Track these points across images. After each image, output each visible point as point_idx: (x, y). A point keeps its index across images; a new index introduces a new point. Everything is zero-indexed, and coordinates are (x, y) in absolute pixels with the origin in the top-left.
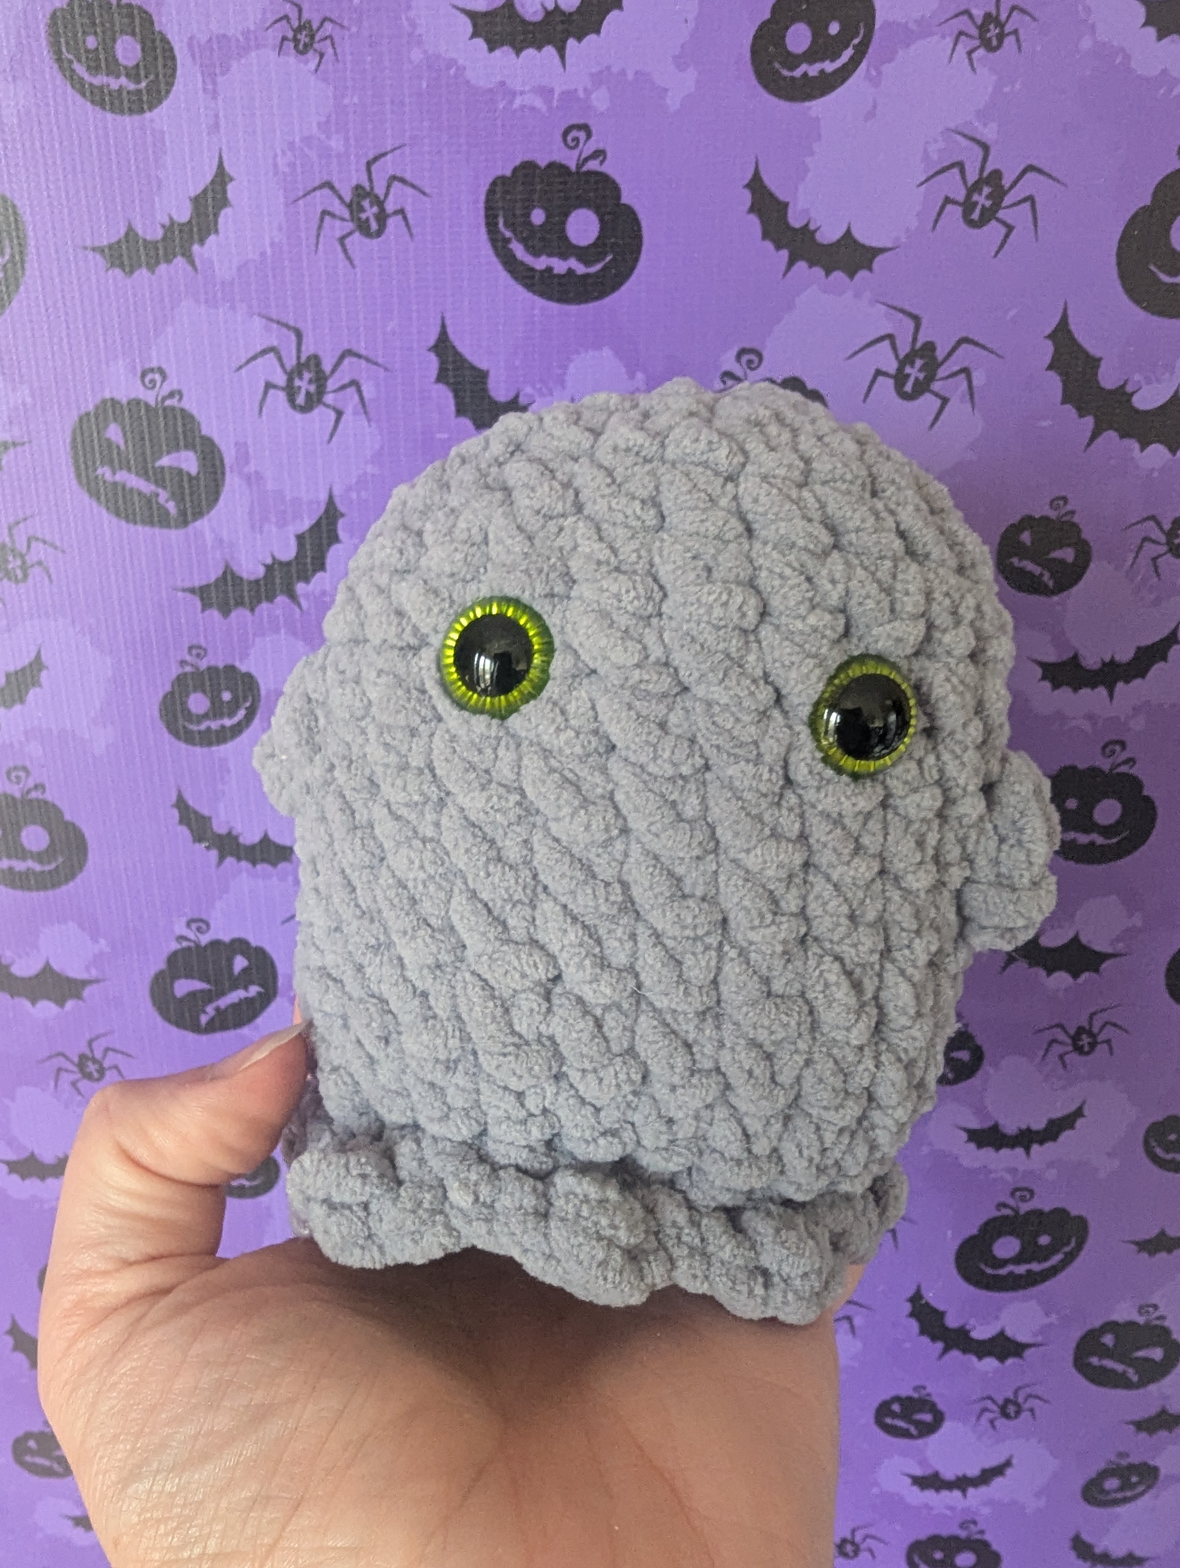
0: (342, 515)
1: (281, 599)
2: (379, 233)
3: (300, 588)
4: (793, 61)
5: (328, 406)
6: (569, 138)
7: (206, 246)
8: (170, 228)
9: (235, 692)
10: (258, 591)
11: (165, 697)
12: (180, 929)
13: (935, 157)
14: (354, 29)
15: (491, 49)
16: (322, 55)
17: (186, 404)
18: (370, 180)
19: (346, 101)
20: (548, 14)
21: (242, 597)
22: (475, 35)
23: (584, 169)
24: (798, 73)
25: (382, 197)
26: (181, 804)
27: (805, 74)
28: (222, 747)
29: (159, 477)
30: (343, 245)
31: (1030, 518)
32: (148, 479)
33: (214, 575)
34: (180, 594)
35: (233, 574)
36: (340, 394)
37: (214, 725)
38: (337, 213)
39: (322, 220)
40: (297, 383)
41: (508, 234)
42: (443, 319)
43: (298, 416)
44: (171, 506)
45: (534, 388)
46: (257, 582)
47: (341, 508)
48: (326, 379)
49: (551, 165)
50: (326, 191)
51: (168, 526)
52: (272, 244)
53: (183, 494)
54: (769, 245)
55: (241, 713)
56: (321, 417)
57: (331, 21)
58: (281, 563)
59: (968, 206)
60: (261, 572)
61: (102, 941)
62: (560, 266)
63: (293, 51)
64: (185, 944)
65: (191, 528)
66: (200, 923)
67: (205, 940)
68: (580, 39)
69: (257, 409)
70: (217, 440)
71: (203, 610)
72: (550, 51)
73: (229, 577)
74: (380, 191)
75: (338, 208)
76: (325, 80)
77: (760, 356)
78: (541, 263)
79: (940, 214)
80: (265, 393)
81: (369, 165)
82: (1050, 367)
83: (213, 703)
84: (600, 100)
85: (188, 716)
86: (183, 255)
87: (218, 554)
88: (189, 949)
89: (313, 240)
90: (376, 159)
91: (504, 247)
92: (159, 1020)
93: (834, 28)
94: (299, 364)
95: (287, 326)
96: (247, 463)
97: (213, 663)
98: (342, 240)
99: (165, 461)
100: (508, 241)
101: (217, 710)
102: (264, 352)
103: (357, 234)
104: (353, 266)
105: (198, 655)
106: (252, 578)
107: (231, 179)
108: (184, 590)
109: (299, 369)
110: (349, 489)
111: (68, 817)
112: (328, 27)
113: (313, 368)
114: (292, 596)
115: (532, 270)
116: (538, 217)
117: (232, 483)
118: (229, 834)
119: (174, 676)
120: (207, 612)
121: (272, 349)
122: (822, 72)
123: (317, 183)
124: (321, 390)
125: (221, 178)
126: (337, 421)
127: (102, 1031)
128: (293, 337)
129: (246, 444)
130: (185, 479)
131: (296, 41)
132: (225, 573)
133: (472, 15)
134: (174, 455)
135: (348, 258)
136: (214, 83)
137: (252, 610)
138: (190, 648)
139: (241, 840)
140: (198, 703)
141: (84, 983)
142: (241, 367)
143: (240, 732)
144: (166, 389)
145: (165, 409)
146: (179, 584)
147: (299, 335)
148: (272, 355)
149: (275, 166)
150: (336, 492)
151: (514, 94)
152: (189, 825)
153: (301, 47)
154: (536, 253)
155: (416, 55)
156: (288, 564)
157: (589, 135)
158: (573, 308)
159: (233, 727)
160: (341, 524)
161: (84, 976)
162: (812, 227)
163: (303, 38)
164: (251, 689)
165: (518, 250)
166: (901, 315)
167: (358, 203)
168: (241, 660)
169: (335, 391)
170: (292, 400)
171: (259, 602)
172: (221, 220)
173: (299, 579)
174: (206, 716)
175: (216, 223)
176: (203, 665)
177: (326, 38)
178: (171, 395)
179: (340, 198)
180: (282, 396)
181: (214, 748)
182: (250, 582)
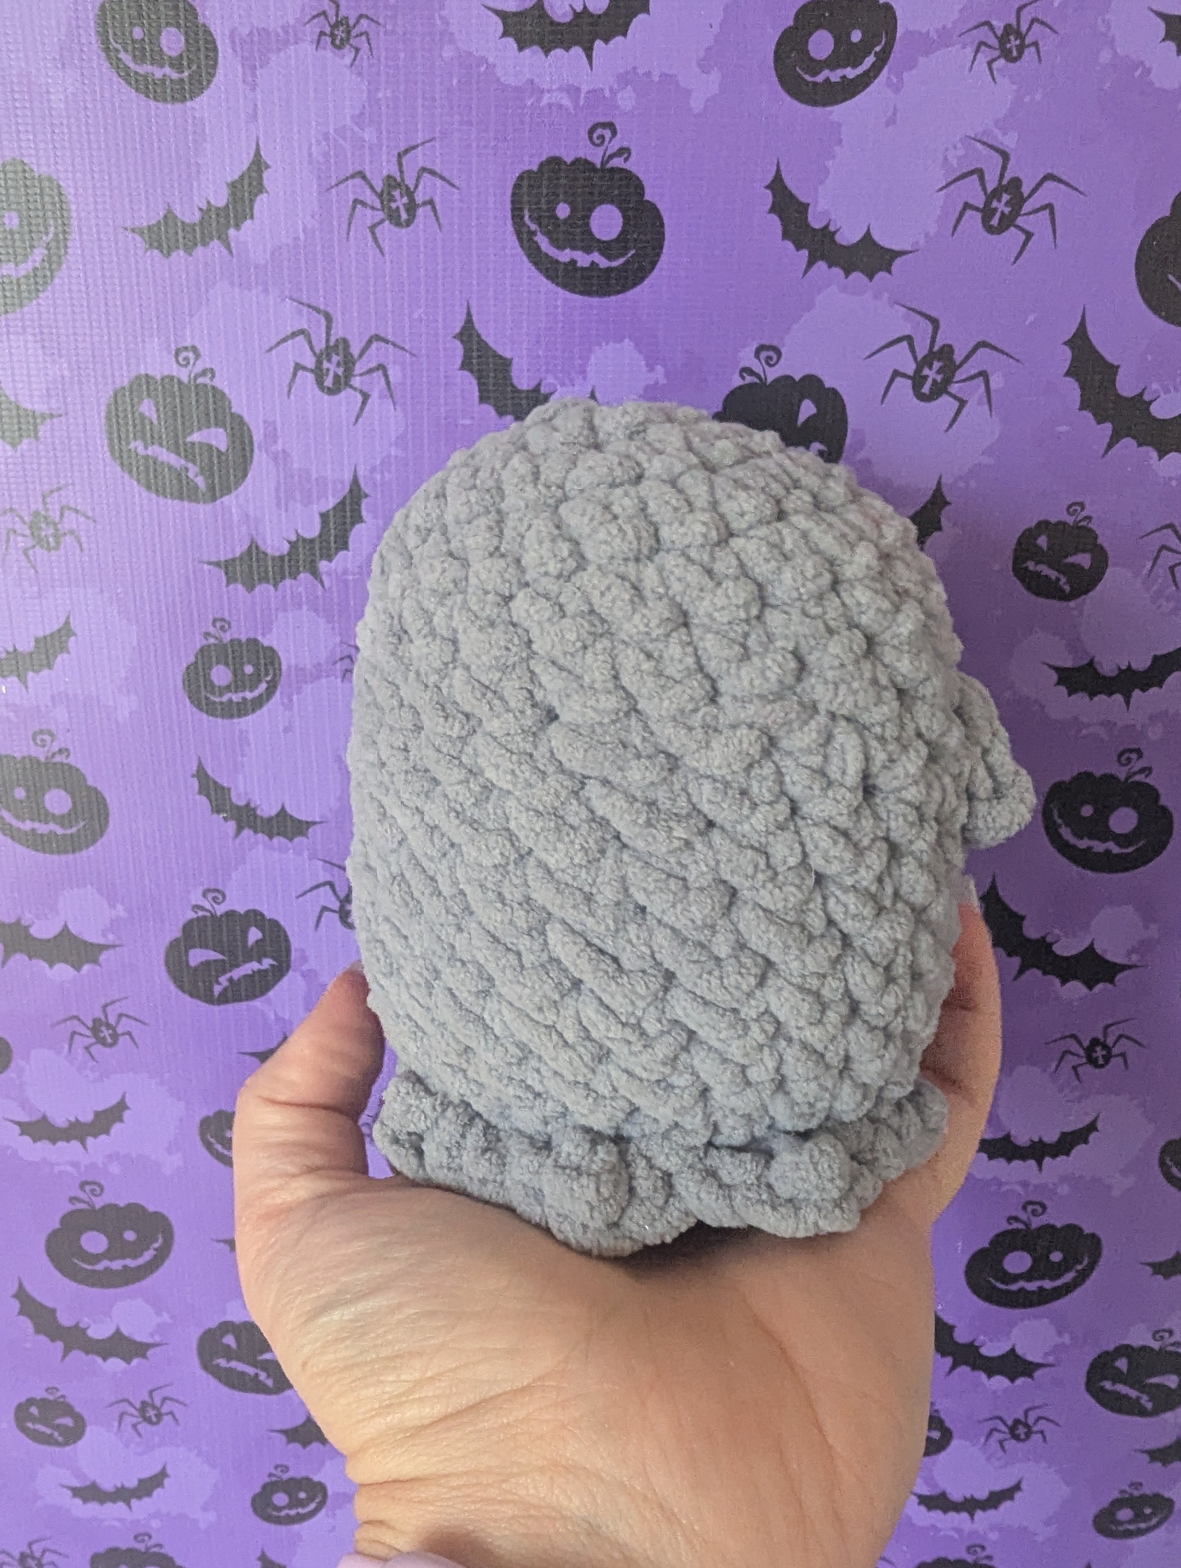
0: (366, 496)
1: (304, 577)
2: (408, 223)
3: (323, 565)
4: (815, 66)
5: (355, 389)
6: (595, 136)
7: (242, 231)
8: (206, 212)
9: (257, 666)
10: (282, 567)
11: (188, 668)
12: (196, 898)
13: (954, 162)
14: (389, 27)
15: (521, 48)
16: (357, 50)
17: (217, 383)
18: (401, 172)
19: (380, 95)
20: (577, 15)
21: (266, 572)
22: (505, 34)
23: (609, 166)
24: (820, 78)
25: (412, 187)
26: (201, 774)
27: (827, 80)
28: (242, 720)
29: (189, 453)
30: (373, 233)
31: (1047, 523)
32: (178, 454)
33: (239, 550)
34: (206, 567)
35: (257, 548)
36: (366, 378)
37: (236, 698)
38: (369, 202)
39: (354, 208)
40: (326, 365)
41: (533, 227)
42: (468, 308)
43: (326, 397)
44: (200, 481)
45: (556, 378)
46: (282, 558)
47: (366, 488)
48: (354, 364)
49: (577, 161)
50: (358, 181)
51: (197, 501)
52: (304, 230)
53: (211, 469)
54: (789, 245)
55: (263, 686)
56: (348, 399)
57: (367, 17)
58: (304, 540)
59: (987, 213)
60: (286, 548)
61: (119, 907)
62: (583, 260)
63: (329, 46)
64: (200, 913)
65: (218, 502)
66: (217, 894)
67: (220, 910)
68: (606, 41)
69: (286, 389)
70: (246, 419)
71: (227, 585)
72: (577, 51)
73: (254, 551)
74: (410, 182)
75: (369, 197)
76: (360, 74)
77: (779, 354)
78: (565, 256)
79: (958, 221)
80: (295, 375)
81: (400, 156)
82: (1068, 374)
83: (235, 675)
84: (626, 99)
85: (210, 686)
86: (219, 238)
87: (244, 529)
88: (205, 917)
89: (345, 226)
90: (406, 151)
91: (530, 240)
92: (173, 987)
93: (856, 36)
94: (327, 347)
95: (318, 310)
96: (275, 442)
97: (236, 636)
98: (372, 229)
99: (195, 437)
100: (534, 233)
101: (239, 683)
102: (294, 335)
103: (387, 222)
104: (383, 254)
105: (222, 628)
106: (277, 554)
107: (267, 167)
108: (210, 563)
109: (329, 351)
110: (373, 470)
111: (90, 782)
112: (364, 22)
113: (341, 351)
114: (315, 572)
115: (557, 262)
116: (563, 211)
117: (260, 459)
118: (248, 805)
119: (198, 647)
120: (232, 586)
121: (302, 332)
122: (844, 77)
123: (350, 172)
124: (349, 372)
125: (258, 164)
126: (364, 403)
127: (116, 997)
128: (323, 322)
129: (274, 422)
130: (215, 453)
131: (333, 36)
132: (250, 547)
133: (503, 15)
134: (205, 432)
135: (379, 246)
136: (254, 75)
137: (275, 586)
138: (215, 621)
139: (259, 812)
140: (221, 675)
141: (103, 948)
142: (271, 349)
143: (261, 706)
144: (199, 368)
145: (197, 386)
146: (205, 558)
147: (328, 318)
148: (301, 338)
149: (310, 155)
150: (361, 473)
151: (542, 92)
152: (208, 796)
153: (338, 42)
154: (561, 248)
155: (448, 53)
156: (312, 541)
157: (614, 133)
158: (595, 301)
159: (253, 700)
160: (364, 503)
161: (102, 941)
162: (832, 228)
163: (340, 33)
164: (272, 664)
165: (543, 242)
166: (918, 318)
167: (389, 194)
168: (263, 635)
169: (361, 375)
170: (320, 382)
171: (283, 578)
172: (256, 206)
173: (321, 557)
174: (228, 688)
175: (252, 209)
176: (227, 637)
177: (361, 34)
178: (204, 373)
179: (372, 188)
180: (310, 377)
181: (236, 720)
182: (273, 559)
